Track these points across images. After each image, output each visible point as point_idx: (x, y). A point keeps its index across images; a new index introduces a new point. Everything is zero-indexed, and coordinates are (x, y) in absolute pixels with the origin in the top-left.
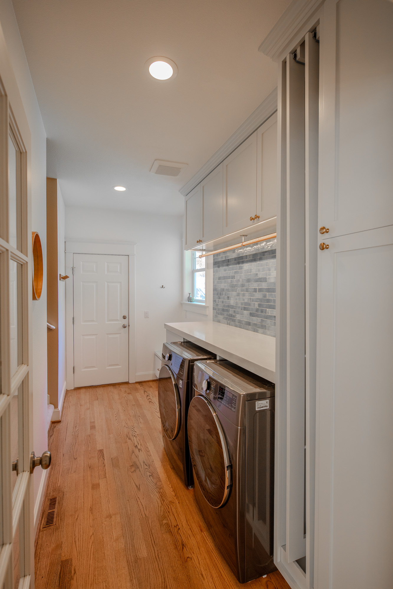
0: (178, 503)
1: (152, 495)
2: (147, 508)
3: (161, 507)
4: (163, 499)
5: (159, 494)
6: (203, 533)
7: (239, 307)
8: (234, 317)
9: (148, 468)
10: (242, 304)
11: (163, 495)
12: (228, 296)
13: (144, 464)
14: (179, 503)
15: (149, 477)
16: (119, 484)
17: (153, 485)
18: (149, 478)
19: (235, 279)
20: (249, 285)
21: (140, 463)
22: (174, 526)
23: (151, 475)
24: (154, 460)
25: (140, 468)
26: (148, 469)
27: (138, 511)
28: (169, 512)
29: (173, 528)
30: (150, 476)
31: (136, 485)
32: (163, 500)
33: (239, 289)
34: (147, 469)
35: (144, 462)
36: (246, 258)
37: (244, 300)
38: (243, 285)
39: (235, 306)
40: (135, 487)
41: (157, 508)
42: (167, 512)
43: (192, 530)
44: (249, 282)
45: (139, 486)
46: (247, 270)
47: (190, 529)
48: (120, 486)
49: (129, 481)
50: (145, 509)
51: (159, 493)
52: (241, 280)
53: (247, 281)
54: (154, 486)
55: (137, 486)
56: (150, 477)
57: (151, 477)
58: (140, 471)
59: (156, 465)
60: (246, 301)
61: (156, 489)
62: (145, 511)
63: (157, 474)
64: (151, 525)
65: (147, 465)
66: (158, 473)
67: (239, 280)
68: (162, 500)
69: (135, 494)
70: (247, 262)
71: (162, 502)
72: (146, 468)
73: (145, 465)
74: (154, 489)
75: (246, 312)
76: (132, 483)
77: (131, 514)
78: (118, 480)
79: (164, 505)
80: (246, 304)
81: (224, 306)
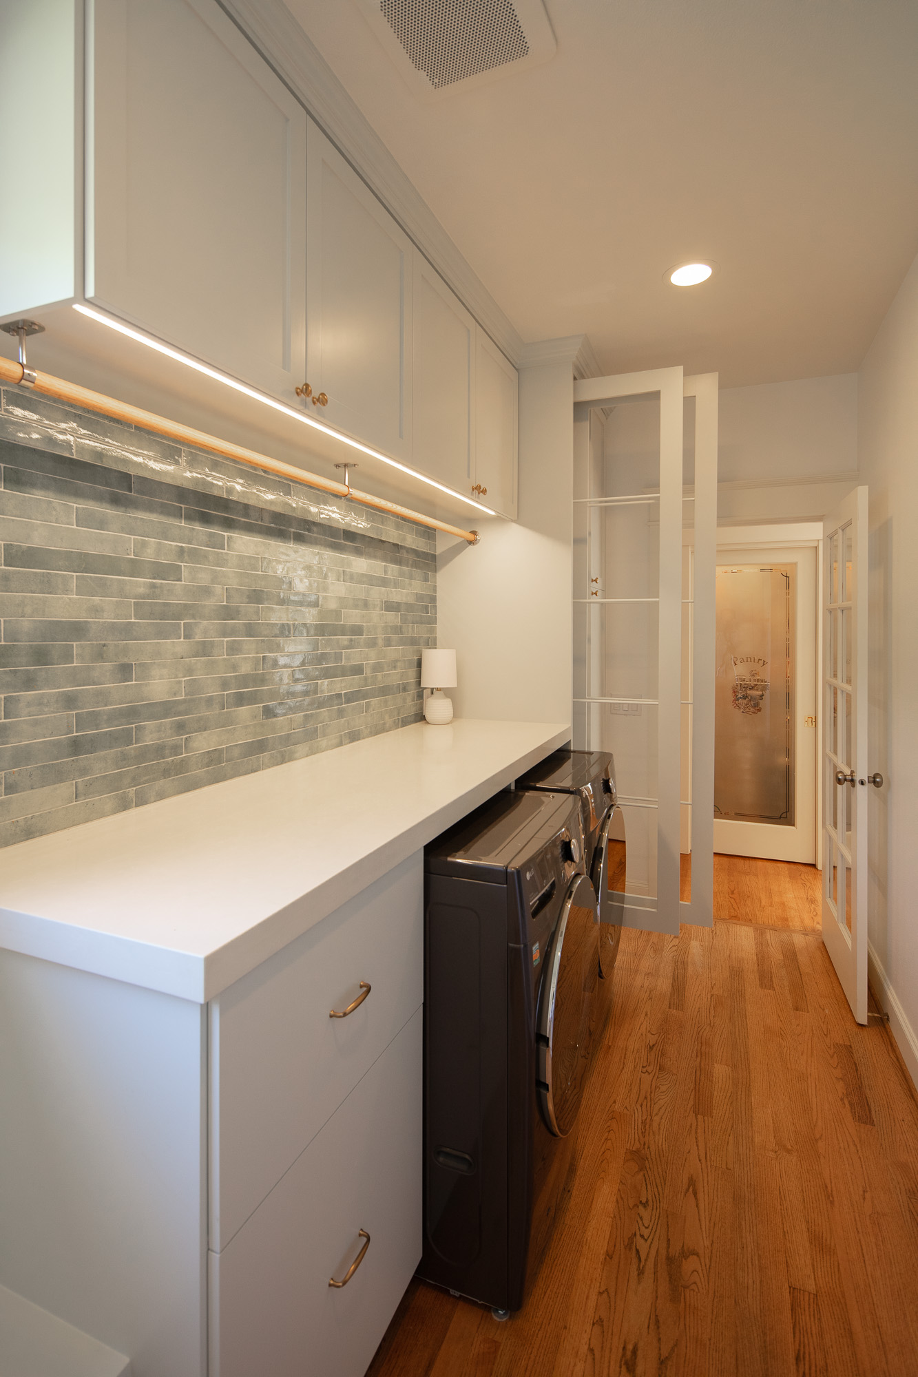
0: (617, 1103)
1: (664, 1149)
2: (688, 1127)
3: (657, 1114)
4: (645, 1126)
5: (647, 1142)
6: (610, 1044)
7: (210, 701)
8: (176, 749)
9: (638, 1236)
10: (225, 684)
11: (640, 1135)
12: (126, 660)
13: (643, 1260)
14: (615, 1102)
15: (650, 1203)
16: (748, 1234)
17: (649, 1173)
18: (650, 1199)
19: (180, 580)
20: (257, 613)
21: (656, 1280)
22: (649, 1073)
23: (641, 1207)
24: (602, 1257)
25: (663, 1253)
26: (638, 1234)
27: (710, 1132)
28: (646, 1098)
29: (654, 1072)
30: (645, 1205)
31: (696, 1199)
32: (646, 1124)
33: (206, 628)
34: (642, 1236)
35: (641, 1273)
36: (247, 515)
37: (234, 667)
38: (228, 613)
39: (184, 701)
40: (700, 1195)
41: (665, 1115)
42: (649, 1100)
43: (623, 1055)
44: (259, 601)
45: (687, 1190)
46: (250, 557)
47: (625, 1058)
48: (743, 1223)
49: (712, 1224)
50: (694, 1127)
51: (645, 1144)
52: (218, 589)
53: (249, 597)
54: (647, 1166)
55: (695, 1194)
56: (647, 1202)
57: (644, 1201)
58: (669, 1240)
59: (608, 1234)
60: (245, 669)
61: (647, 1159)
62: (694, 1125)
63: (622, 1198)
64: (692, 1097)
65: (637, 1251)
66: (617, 1201)
67: (207, 591)
68: (647, 1126)
69: (705, 1175)
70: (250, 529)
71: (648, 1121)
72: (642, 1241)
73: (643, 1258)
74: (654, 1160)
75: (244, 711)
76: (707, 1214)
77: (728, 1135)
78: (749, 1249)
79: (649, 1114)
80: (244, 680)
81: (81, 722)
